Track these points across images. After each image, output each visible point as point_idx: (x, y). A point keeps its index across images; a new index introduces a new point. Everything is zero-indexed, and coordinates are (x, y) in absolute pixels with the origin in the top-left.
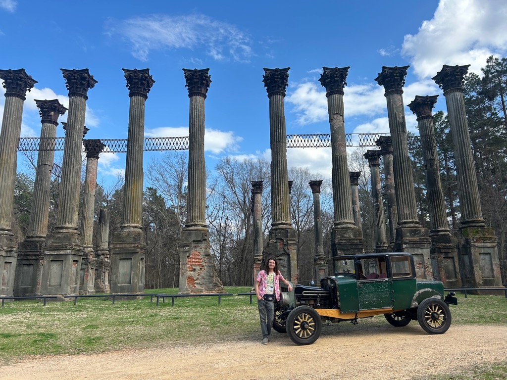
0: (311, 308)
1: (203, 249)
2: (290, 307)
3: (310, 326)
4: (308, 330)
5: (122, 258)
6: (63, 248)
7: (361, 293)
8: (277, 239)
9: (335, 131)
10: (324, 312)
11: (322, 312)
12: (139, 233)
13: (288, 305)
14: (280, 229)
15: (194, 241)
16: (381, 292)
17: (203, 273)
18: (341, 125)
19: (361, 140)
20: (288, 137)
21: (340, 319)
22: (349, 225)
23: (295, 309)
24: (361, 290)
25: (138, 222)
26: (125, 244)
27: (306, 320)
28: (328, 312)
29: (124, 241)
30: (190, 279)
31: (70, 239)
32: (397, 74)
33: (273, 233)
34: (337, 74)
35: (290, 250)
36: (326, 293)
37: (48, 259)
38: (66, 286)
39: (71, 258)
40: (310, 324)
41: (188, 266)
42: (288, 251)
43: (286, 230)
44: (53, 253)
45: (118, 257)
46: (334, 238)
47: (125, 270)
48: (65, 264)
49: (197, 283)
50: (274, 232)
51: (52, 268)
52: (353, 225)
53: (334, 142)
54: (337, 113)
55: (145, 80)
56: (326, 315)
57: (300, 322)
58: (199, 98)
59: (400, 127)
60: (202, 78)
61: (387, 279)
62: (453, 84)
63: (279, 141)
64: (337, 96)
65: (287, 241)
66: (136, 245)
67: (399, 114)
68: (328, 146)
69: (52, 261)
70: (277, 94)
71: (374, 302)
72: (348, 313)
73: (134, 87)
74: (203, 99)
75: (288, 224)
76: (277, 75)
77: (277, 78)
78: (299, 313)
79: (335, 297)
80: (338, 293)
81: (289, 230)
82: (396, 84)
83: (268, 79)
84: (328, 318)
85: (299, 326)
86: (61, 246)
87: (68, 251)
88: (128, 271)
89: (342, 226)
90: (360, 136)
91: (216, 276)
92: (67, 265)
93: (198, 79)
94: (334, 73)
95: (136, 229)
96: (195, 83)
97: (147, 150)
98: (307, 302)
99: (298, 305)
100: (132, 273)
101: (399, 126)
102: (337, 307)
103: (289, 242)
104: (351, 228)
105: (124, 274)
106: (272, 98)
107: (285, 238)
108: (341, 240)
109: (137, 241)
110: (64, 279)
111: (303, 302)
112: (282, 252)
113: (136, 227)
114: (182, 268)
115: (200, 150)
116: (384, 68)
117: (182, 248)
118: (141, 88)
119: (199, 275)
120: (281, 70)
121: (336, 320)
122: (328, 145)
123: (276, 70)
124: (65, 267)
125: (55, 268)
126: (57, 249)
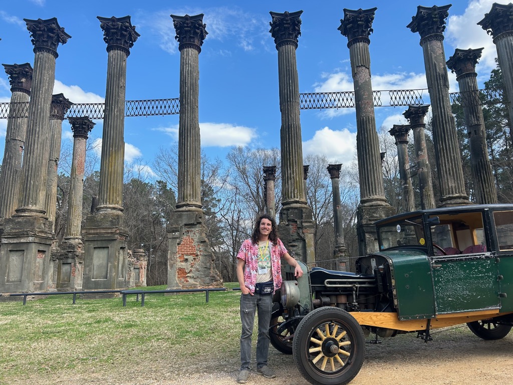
0: (341, 310)
1: (198, 235)
2: (301, 309)
3: (342, 348)
4: (337, 356)
5: (96, 246)
6: (24, 234)
7: (439, 281)
8: (288, 221)
9: (359, 87)
10: (368, 318)
11: (364, 318)
12: (118, 216)
13: (298, 306)
14: (292, 208)
15: (186, 225)
16: (477, 278)
17: (198, 264)
18: (367, 80)
19: (392, 98)
20: (302, 96)
21: (397, 330)
22: (379, 202)
23: (311, 313)
24: (438, 276)
25: (117, 203)
26: (100, 229)
27: (333, 336)
28: (374, 318)
29: (100, 226)
30: (182, 271)
31: (32, 224)
32: (435, 15)
33: (284, 214)
34: (360, 18)
35: (306, 234)
36: (369, 283)
37: (6, 249)
38: (27, 282)
39: (34, 248)
40: (341, 344)
41: (178, 256)
42: (303, 236)
43: (300, 210)
44: (11, 241)
45: (92, 245)
46: (361, 219)
47: (101, 262)
48: (26, 255)
49: (190, 277)
50: (285, 212)
51: (11, 259)
52: (384, 202)
53: (359, 101)
54: (362, 65)
55: (126, 31)
56: (371, 324)
57: (320, 339)
58: (192, 52)
59: (442, 81)
60: (195, 26)
61: (488, 254)
62: (506, 26)
63: (290, 101)
64: (361, 44)
65: (302, 222)
66: (114, 230)
67: (439, 65)
68: (352, 107)
69: (10, 251)
70: (288, 44)
71: (464, 298)
72: (414, 320)
73: (112, 39)
74: (197, 52)
75: (302, 203)
76: (287, 21)
77: (287, 24)
78: (320, 321)
79: (387, 289)
80: (393, 281)
81: (304, 210)
82: (435, 28)
83: (276, 26)
84: (374, 329)
85: (319, 349)
86: (21, 233)
87: (31, 239)
88: (105, 262)
89: (370, 204)
90: (391, 93)
91: (214, 268)
92: (29, 256)
93: (190, 27)
94: (357, 17)
95: (114, 211)
96: (186, 31)
97: (128, 116)
98: (334, 298)
99: (316, 306)
100: (109, 264)
101: (440, 79)
102: (392, 309)
103: (304, 224)
104: (382, 205)
105: (99, 267)
106: (281, 49)
107: (299, 219)
108: (370, 220)
109: (115, 225)
110: (25, 273)
111: (327, 300)
112: (296, 236)
113: (114, 208)
114: (171, 258)
115: (193, 113)
116: (419, 8)
117: (171, 234)
118: (120, 40)
119: (192, 266)
120: (291, 14)
121: (388, 332)
122: (351, 104)
123: (286, 14)
124: (26, 259)
125: (15, 259)
126: (17, 236)
